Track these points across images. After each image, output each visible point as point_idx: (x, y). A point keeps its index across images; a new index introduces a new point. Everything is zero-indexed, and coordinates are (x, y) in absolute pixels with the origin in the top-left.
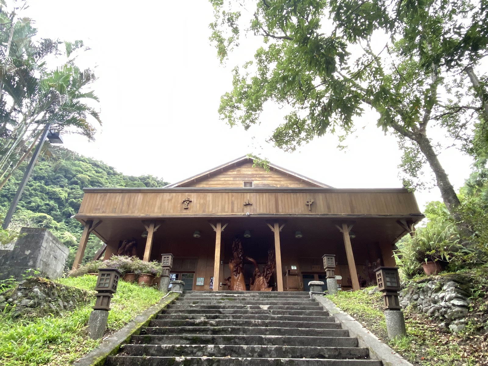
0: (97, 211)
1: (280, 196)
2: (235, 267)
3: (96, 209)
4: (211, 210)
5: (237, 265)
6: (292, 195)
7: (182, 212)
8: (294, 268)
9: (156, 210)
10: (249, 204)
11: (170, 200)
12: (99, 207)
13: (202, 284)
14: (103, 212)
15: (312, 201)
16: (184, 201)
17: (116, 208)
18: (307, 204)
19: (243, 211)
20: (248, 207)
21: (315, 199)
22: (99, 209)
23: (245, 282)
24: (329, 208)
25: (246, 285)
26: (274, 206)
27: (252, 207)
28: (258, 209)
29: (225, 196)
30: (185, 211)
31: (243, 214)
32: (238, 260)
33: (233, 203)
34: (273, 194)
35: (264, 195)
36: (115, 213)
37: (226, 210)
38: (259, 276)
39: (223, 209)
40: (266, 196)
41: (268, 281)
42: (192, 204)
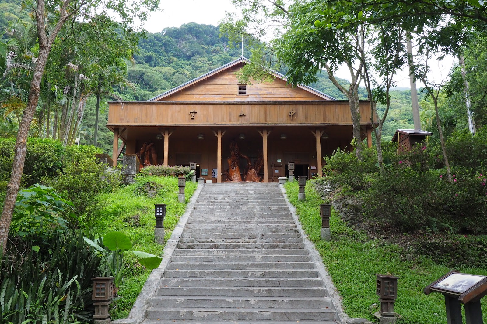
0: (123, 121)
1: (269, 107)
2: (232, 162)
3: (121, 119)
4: (212, 120)
5: (234, 161)
6: (279, 107)
7: (190, 122)
8: (279, 161)
9: (169, 120)
10: (243, 115)
11: (179, 112)
12: (123, 118)
13: (207, 174)
14: (127, 122)
15: (294, 112)
16: (191, 113)
17: (137, 119)
18: (290, 114)
19: (238, 121)
20: (243, 117)
21: (296, 110)
22: (124, 119)
23: (240, 172)
24: (307, 117)
25: (241, 175)
26: (263, 116)
27: (246, 117)
28: (250, 119)
29: (224, 108)
30: (192, 121)
31: (238, 123)
32: (235, 157)
33: (230, 114)
34: (263, 106)
35: (256, 106)
36: (137, 122)
37: (225, 120)
38: (251, 168)
39: (223, 120)
40: (257, 107)
41: (258, 172)
42: (197, 115)
